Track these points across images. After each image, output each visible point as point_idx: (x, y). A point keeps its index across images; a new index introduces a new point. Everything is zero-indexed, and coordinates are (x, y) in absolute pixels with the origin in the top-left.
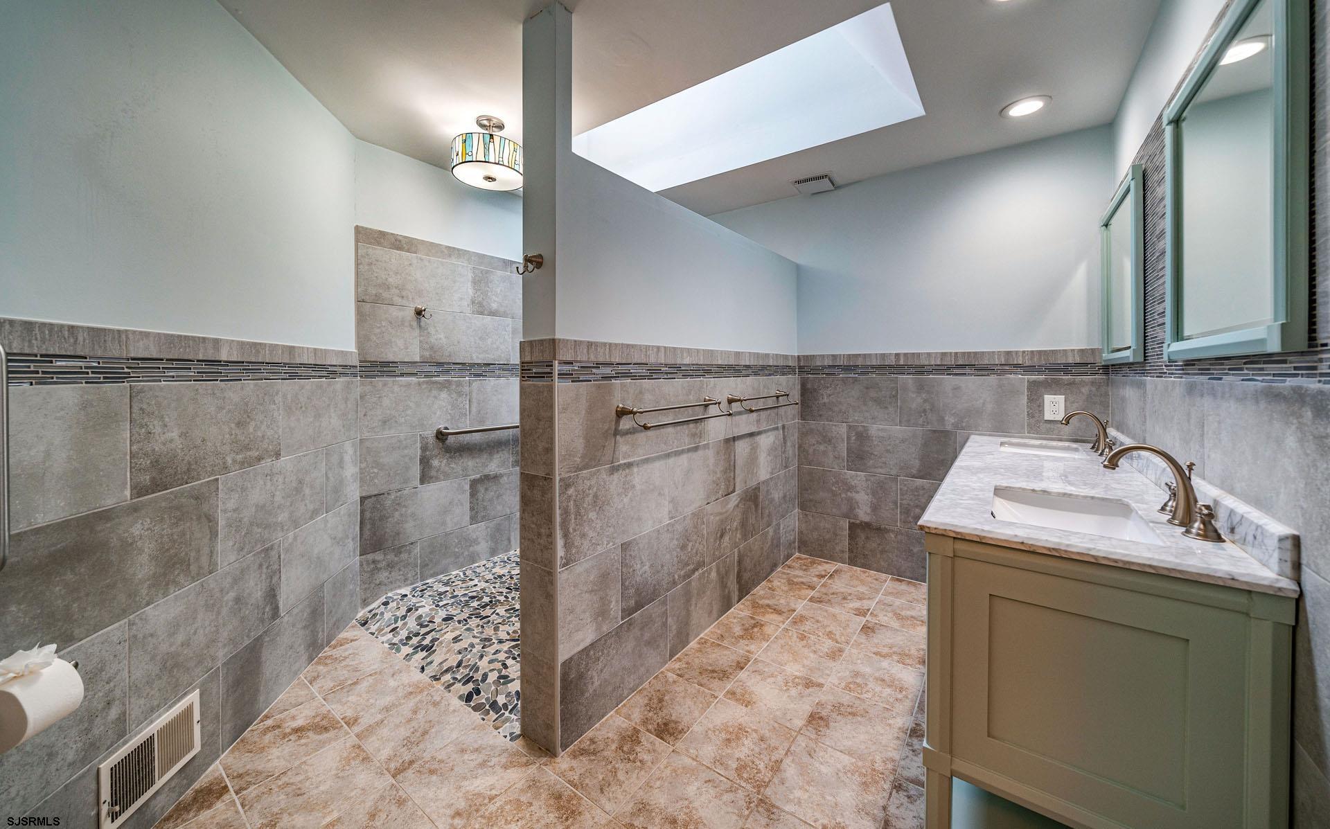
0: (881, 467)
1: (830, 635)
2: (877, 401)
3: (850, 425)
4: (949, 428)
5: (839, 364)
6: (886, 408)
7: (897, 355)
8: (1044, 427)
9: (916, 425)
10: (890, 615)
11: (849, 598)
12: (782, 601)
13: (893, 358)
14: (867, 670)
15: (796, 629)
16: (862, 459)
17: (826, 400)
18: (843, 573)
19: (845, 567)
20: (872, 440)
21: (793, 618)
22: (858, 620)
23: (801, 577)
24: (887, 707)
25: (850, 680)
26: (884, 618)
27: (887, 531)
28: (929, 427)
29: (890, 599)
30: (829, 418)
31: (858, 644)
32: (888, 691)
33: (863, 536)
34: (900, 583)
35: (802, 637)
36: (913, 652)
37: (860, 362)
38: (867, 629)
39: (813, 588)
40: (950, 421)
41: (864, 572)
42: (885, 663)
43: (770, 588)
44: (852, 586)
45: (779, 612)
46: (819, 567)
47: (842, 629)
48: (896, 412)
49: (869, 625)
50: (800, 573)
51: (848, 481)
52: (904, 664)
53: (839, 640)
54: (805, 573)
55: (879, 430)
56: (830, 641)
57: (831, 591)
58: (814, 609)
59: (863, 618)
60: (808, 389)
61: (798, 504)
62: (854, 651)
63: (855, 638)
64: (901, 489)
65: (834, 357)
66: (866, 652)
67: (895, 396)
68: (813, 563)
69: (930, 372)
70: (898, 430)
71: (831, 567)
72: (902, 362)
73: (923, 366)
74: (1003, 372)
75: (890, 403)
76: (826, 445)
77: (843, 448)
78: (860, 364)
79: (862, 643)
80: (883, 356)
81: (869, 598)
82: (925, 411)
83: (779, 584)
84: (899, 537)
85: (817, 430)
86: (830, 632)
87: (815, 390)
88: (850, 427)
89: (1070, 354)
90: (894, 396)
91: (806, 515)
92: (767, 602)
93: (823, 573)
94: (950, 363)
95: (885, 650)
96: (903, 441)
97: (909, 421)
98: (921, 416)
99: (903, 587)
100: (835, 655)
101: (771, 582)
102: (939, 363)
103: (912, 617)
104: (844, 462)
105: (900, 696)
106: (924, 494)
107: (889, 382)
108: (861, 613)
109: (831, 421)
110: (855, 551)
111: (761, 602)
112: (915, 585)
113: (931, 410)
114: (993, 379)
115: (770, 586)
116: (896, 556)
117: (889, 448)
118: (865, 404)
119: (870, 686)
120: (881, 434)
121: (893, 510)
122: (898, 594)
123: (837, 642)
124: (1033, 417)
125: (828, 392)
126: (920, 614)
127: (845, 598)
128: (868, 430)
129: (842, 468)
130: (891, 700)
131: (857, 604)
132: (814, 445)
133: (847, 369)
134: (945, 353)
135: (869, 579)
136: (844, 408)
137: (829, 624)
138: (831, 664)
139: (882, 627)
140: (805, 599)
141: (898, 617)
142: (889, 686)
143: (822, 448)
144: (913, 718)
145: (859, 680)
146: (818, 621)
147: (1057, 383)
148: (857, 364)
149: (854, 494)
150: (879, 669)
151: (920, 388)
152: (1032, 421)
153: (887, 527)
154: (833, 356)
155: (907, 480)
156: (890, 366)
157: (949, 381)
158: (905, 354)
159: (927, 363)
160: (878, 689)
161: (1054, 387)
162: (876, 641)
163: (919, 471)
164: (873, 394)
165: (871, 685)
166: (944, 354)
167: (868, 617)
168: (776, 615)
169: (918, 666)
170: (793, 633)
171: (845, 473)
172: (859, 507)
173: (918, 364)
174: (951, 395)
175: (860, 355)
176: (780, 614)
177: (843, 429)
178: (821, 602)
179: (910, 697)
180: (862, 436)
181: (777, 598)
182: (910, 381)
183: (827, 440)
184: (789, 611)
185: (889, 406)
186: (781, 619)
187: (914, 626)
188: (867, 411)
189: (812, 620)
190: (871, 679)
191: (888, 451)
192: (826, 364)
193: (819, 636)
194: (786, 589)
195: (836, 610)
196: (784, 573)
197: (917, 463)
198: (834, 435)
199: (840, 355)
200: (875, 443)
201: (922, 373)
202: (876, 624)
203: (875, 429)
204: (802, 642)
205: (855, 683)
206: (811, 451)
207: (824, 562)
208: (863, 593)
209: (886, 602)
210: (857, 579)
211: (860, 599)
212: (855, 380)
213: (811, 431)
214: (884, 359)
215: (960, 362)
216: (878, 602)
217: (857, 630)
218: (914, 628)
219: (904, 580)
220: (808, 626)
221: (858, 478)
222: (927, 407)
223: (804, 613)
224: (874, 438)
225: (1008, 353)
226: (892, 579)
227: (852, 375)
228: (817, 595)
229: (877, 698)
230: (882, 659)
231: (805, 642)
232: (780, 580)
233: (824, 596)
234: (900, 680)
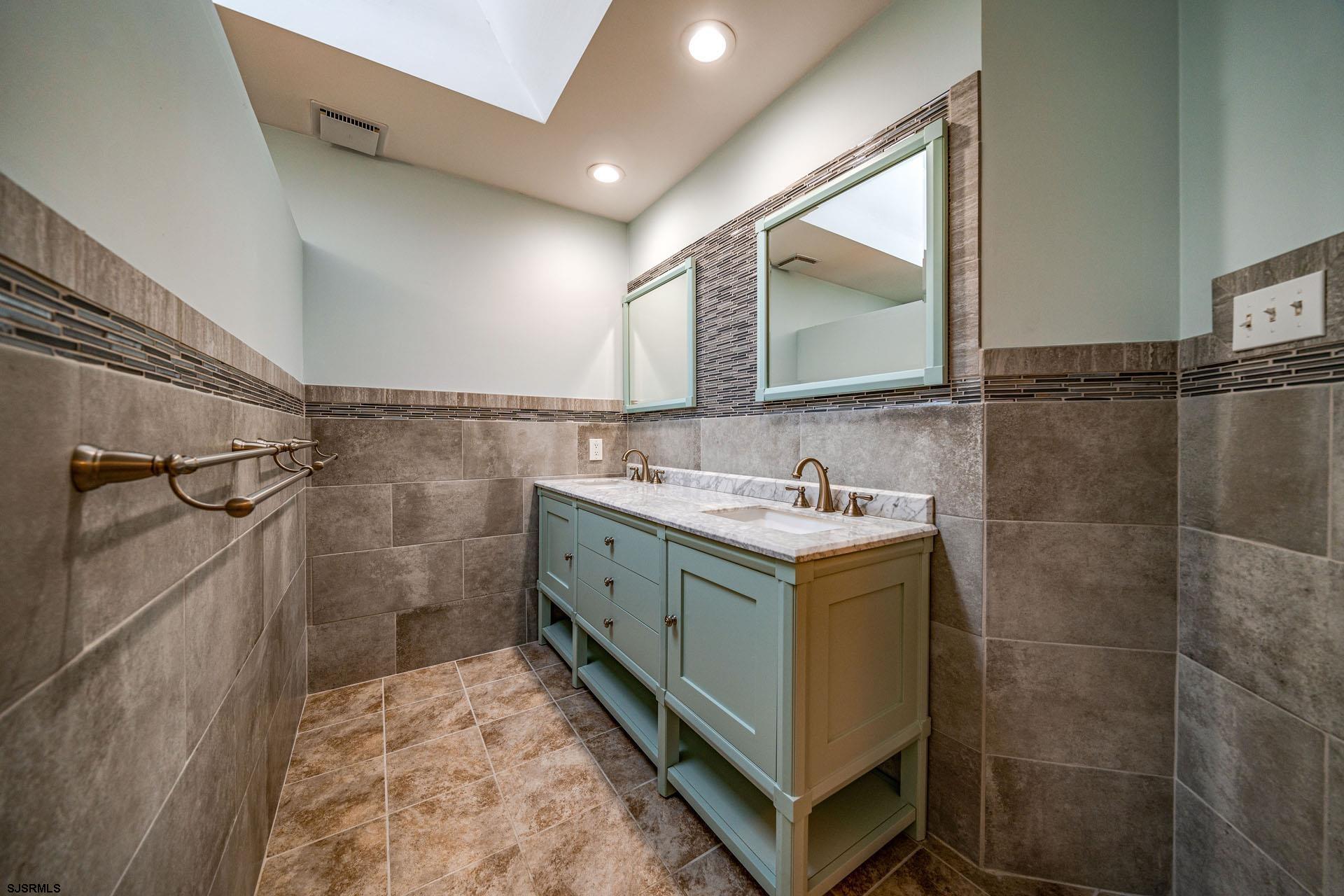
0: (442, 533)
1: (459, 775)
2: (437, 451)
3: (397, 485)
4: (515, 475)
5: (380, 402)
6: (448, 459)
7: (460, 395)
8: (589, 466)
9: (482, 476)
10: (495, 704)
11: (436, 713)
12: (349, 779)
13: (455, 398)
14: (535, 784)
15: (409, 803)
16: (416, 526)
17: (358, 452)
18: (398, 687)
19: (394, 678)
20: (430, 501)
21: (390, 792)
22: (472, 733)
23: (347, 724)
24: (593, 807)
25: (535, 811)
26: (495, 712)
27: (449, 608)
28: (496, 477)
29: (478, 687)
30: (365, 478)
31: (500, 762)
32: (576, 789)
33: (417, 627)
34: (471, 664)
35: (430, 808)
36: (553, 728)
37: (411, 401)
38: (492, 736)
39: (378, 730)
40: (516, 467)
41: (424, 672)
42: (545, 762)
43: (308, 774)
44: (426, 697)
45: (361, 799)
46: (359, 696)
47: (465, 758)
48: (459, 462)
49: (488, 730)
50: (339, 720)
51: (396, 560)
52: (559, 747)
53: (478, 774)
54: (346, 715)
55: (439, 486)
56: (466, 783)
57: (406, 719)
58: (408, 757)
59: (474, 727)
60: (326, 438)
61: (308, 618)
62: (504, 773)
63: (488, 756)
64: (465, 554)
65: (372, 392)
66: (516, 764)
67: (458, 444)
68: (345, 695)
69: (496, 416)
70: (462, 485)
71: (377, 687)
72: (466, 404)
73: (489, 410)
74: (561, 419)
75: (452, 452)
76: (360, 517)
77: (387, 519)
78: (412, 403)
79: (502, 758)
80: (443, 395)
81: (458, 700)
82: (491, 460)
83: (318, 756)
84: (464, 611)
85: (345, 498)
86: (455, 772)
87: (339, 439)
88: (397, 488)
89: (605, 404)
90: (456, 444)
91: (323, 629)
92: (323, 798)
93: (373, 701)
94: (515, 407)
95: (530, 747)
96: (468, 497)
97: (474, 472)
98: (488, 465)
99: (478, 667)
100: (489, 795)
101: (301, 761)
102: (505, 407)
103: (516, 693)
104: (390, 536)
105: (590, 784)
106: (491, 552)
107: (450, 428)
108: (466, 722)
109: (367, 482)
110: (406, 651)
111: (312, 806)
112: (486, 658)
113: (498, 458)
114: (552, 426)
115: (306, 769)
116: (461, 635)
117: (451, 507)
118: (419, 456)
119: (558, 800)
120: (441, 491)
121: (456, 580)
122: (480, 677)
123: (477, 778)
124: (582, 458)
125: (363, 441)
126: (518, 685)
127: (432, 717)
128: (424, 489)
129: (386, 544)
130: (588, 796)
131: (450, 717)
132: (338, 520)
133: (392, 409)
134: (512, 396)
135: (436, 677)
136: (388, 463)
137: (444, 763)
138: (498, 811)
139: (502, 724)
140: (382, 751)
141: (507, 701)
142: (572, 782)
143: (352, 523)
144: (620, 797)
145: (543, 803)
146: (428, 770)
147: (597, 427)
148: (408, 404)
149: (404, 575)
150: (546, 773)
151: (487, 433)
152: (582, 461)
153: (449, 604)
154: (370, 390)
155: (473, 541)
156: (452, 408)
157: (514, 426)
158: (470, 395)
159: (493, 406)
160: (567, 796)
161: (594, 430)
162: (512, 743)
163: (486, 527)
164: (430, 441)
165: (557, 797)
166: (510, 397)
167: (479, 723)
168: (360, 807)
169: (570, 739)
170: (411, 812)
171: (391, 551)
172: (412, 591)
173: (484, 406)
174: (517, 441)
175: (411, 391)
176: (364, 801)
177: (387, 492)
178: (406, 741)
179: (596, 777)
180: (416, 498)
181: (336, 779)
182: (475, 426)
183: (360, 509)
184: (374, 786)
185: (450, 456)
186: (373, 807)
187: (526, 701)
188: (422, 464)
189: (418, 773)
190: (551, 791)
191: (450, 511)
192: (358, 401)
193: (449, 788)
194: (337, 756)
195: (434, 739)
196: (310, 736)
197: (483, 519)
198: (373, 502)
199: (382, 390)
200: (434, 504)
201: (488, 417)
202: (492, 724)
203: (433, 487)
204: (436, 815)
205: (544, 814)
206: (333, 530)
207: (361, 686)
208: (446, 698)
209: (478, 693)
210: (423, 684)
211: (450, 706)
212: (405, 425)
213: (333, 500)
214: (444, 399)
215: (525, 407)
216: (470, 698)
217: (482, 746)
218: (529, 703)
219: (472, 659)
220: (421, 786)
221: (411, 555)
222: (494, 455)
223: (398, 772)
224: (432, 498)
225: (564, 400)
226: (460, 664)
227: (401, 418)
228: (393, 735)
229: (577, 807)
230: (537, 759)
231: (439, 811)
232: (314, 749)
233: (404, 731)
234: (573, 767)
